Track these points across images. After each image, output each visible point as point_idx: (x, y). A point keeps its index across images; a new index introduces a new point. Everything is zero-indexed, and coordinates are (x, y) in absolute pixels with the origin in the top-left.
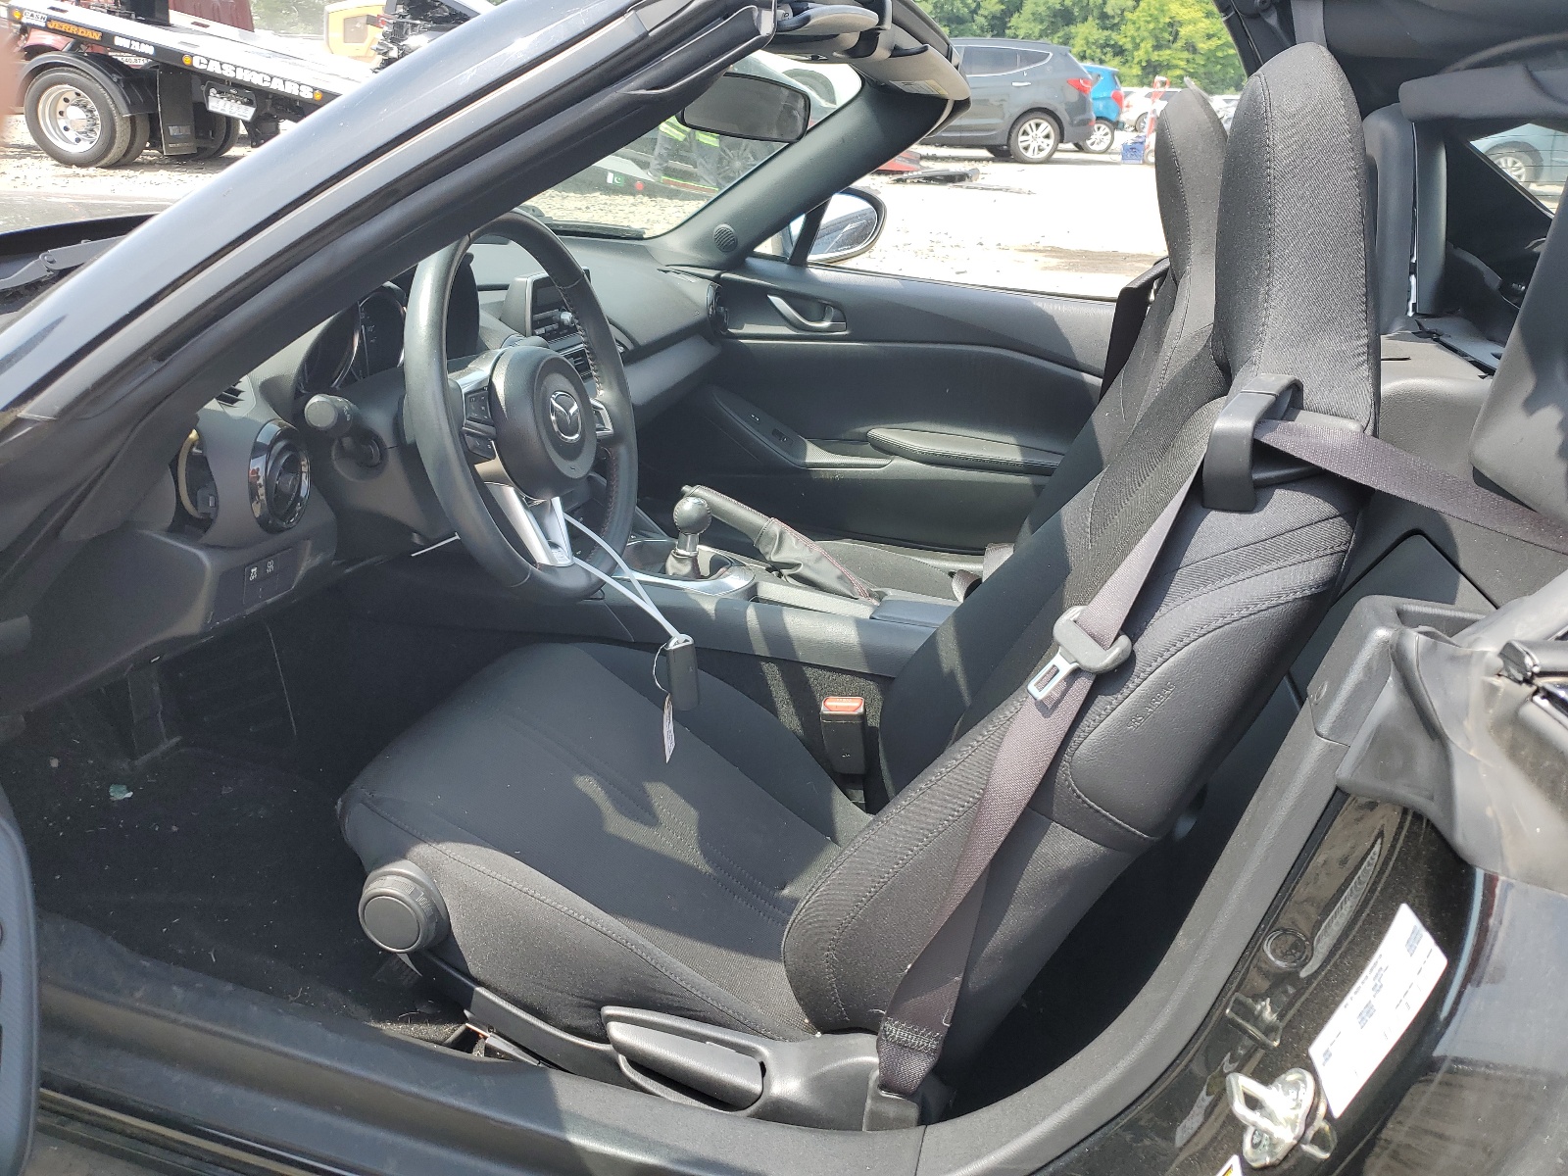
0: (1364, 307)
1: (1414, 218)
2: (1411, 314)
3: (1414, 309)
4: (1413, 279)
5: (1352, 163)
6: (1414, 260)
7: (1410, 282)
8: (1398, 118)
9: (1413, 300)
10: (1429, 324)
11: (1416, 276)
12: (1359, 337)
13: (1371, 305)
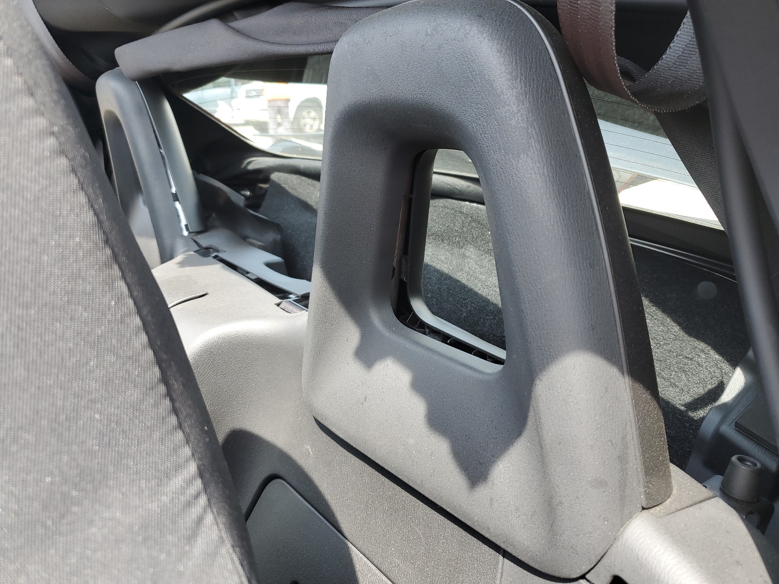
0: (173, 420)
1: (163, 157)
2: (186, 233)
3: (187, 229)
4: (178, 205)
5: (41, 122)
6: (174, 190)
7: (176, 209)
8: (121, 77)
9: (184, 222)
10: (205, 240)
11: (180, 203)
12: (178, 468)
13: (177, 386)
